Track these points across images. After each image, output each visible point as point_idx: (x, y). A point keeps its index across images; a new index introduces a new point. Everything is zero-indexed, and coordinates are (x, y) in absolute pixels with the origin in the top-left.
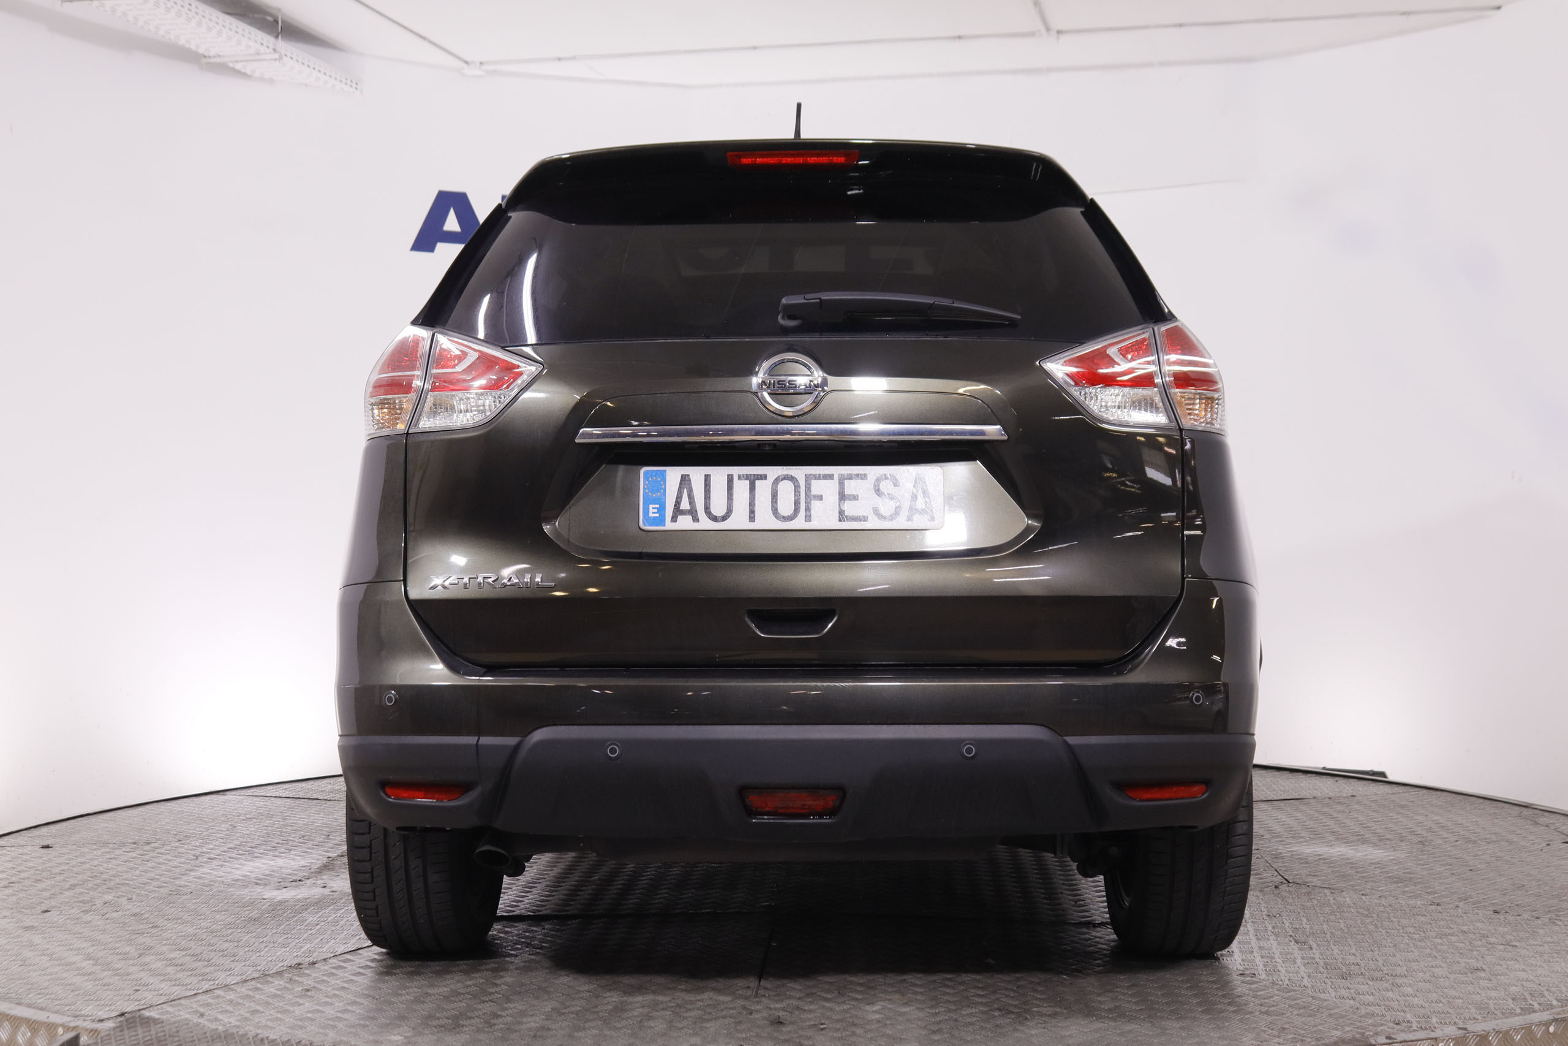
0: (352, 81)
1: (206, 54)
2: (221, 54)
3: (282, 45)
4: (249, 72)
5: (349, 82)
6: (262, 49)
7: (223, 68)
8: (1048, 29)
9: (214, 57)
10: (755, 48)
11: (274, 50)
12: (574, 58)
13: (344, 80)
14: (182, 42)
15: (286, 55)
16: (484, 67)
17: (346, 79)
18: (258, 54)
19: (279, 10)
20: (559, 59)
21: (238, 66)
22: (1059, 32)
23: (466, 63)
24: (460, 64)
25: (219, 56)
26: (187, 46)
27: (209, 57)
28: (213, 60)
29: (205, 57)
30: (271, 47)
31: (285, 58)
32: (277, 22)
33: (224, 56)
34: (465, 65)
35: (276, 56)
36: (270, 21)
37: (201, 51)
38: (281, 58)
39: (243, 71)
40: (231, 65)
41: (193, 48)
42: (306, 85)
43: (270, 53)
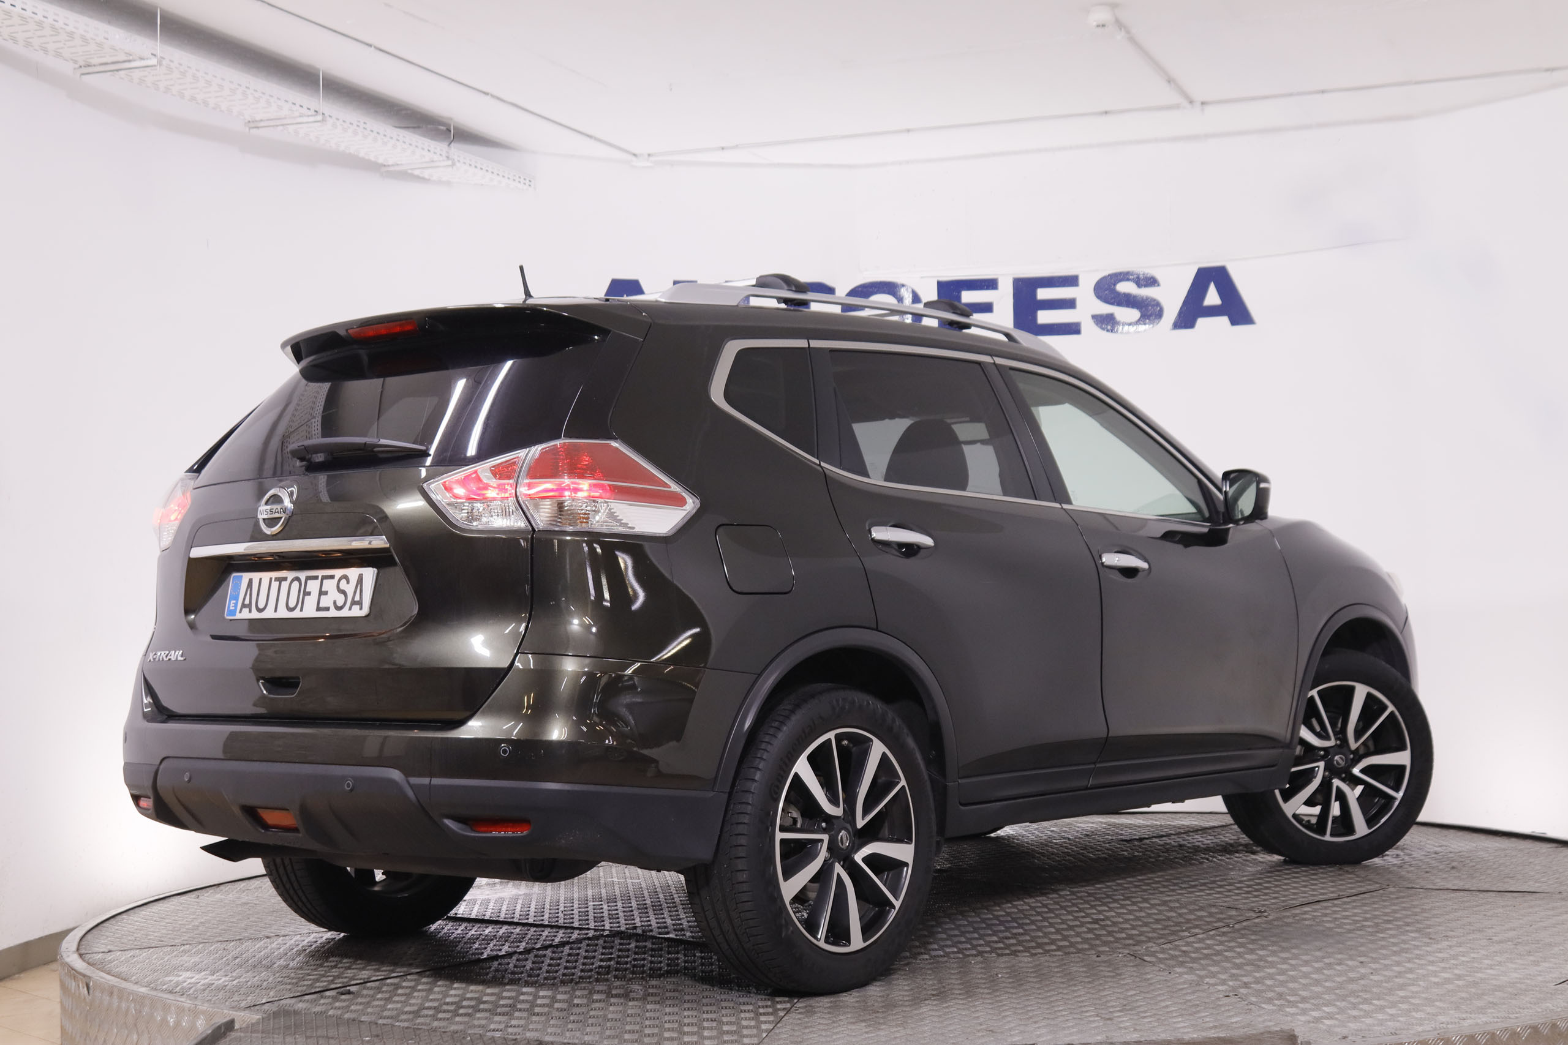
0: (525, 179)
1: (385, 164)
2: (399, 163)
3: (458, 151)
4: (426, 177)
5: (522, 180)
6: (436, 158)
7: (405, 175)
8: (1191, 102)
9: (393, 165)
10: (908, 131)
11: (448, 157)
12: (736, 147)
13: (517, 179)
14: (361, 155)
15: (459, 161)
16: (652, 159)
17: (520, 177)
18: (433, 161)
19: (451, 119)
20: (723, 149)
21: (417, 172)
22: (1203, 103)
23: (635, 155)
24: (630, 157)
25: (398, 165)
26: (367, 158)
27: (389, 166)
28: (392, 169)
29: (385, 166)
30: (444, 154)
31: (458, 164)
32: (450, 131)
33: (401, 164)
34: (634, 158)
35: (450, 163)
36: (443, 130)
37: (380, 161)
38: (453, 164)
39: (421, 175)
40: (410, 171)
41: (373, 159)
42: (482, 185)
43: (443, 160)
